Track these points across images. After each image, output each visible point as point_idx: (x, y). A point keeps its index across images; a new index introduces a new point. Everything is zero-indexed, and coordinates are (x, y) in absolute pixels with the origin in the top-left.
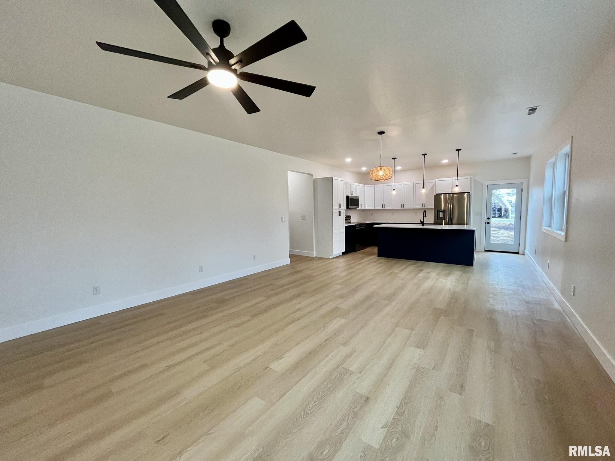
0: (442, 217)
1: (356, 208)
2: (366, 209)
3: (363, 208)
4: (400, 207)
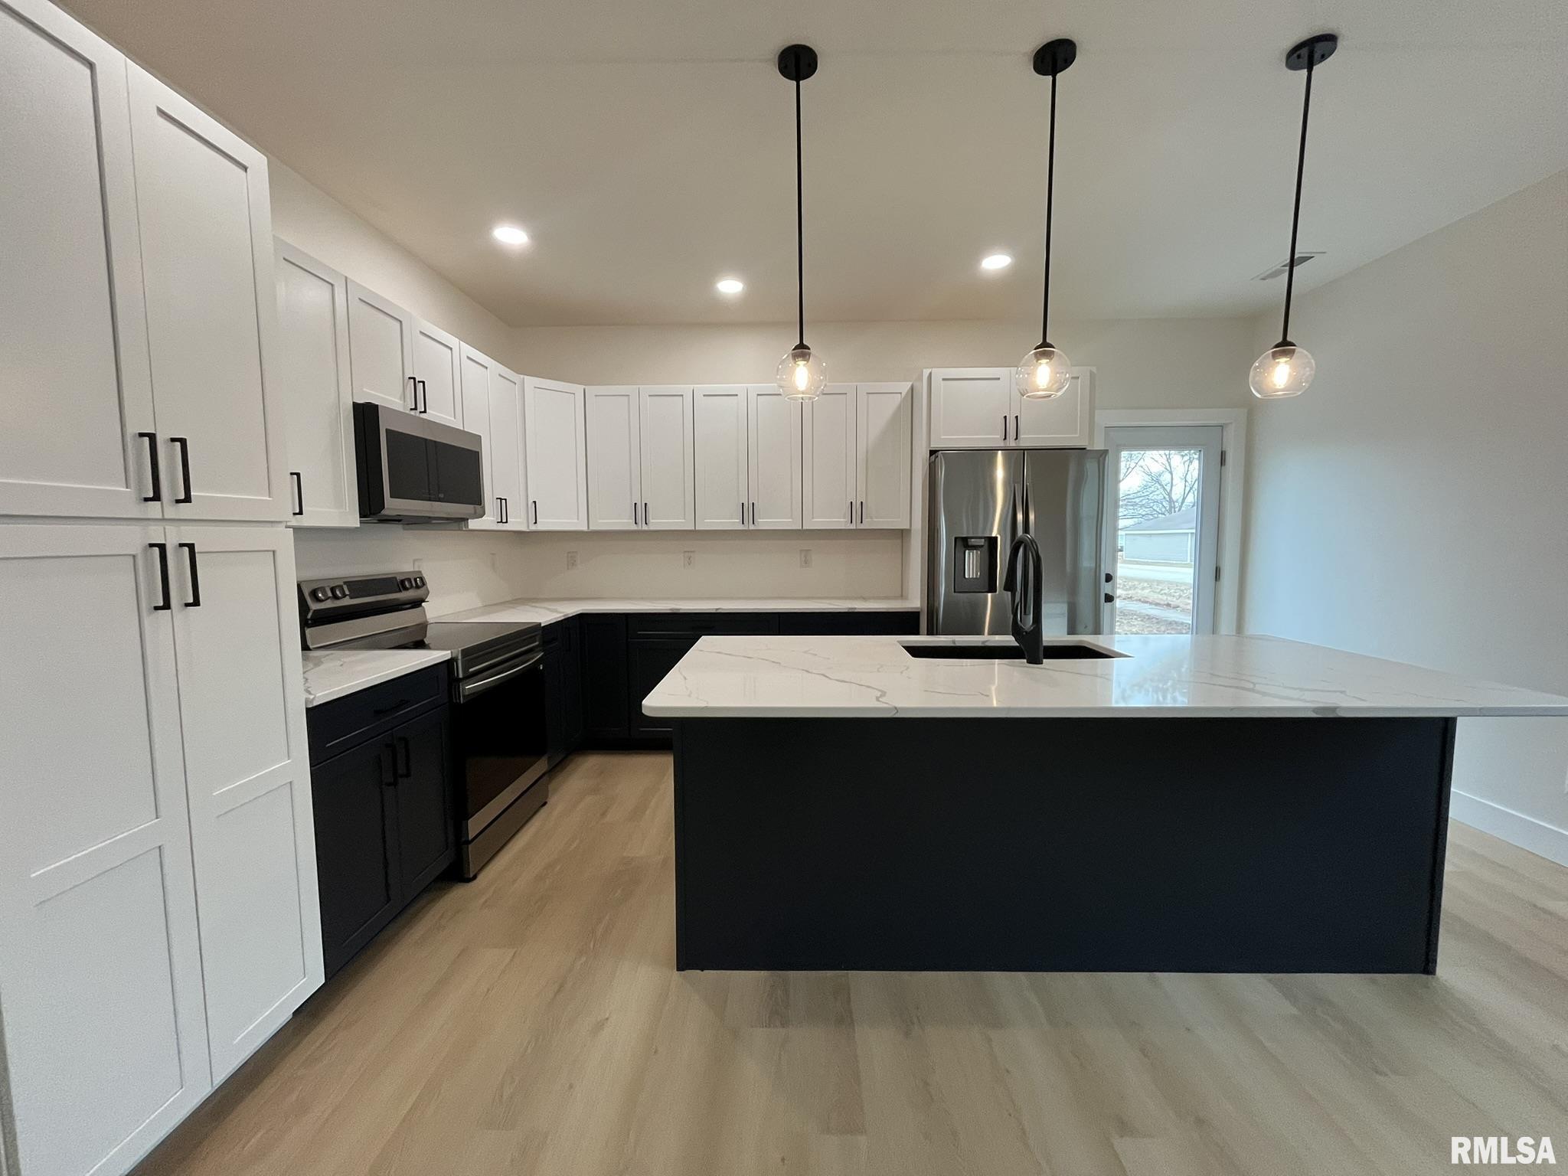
1: (465, 520)
2: (533, 528)
3: (517, 522)
4: (733, 523)
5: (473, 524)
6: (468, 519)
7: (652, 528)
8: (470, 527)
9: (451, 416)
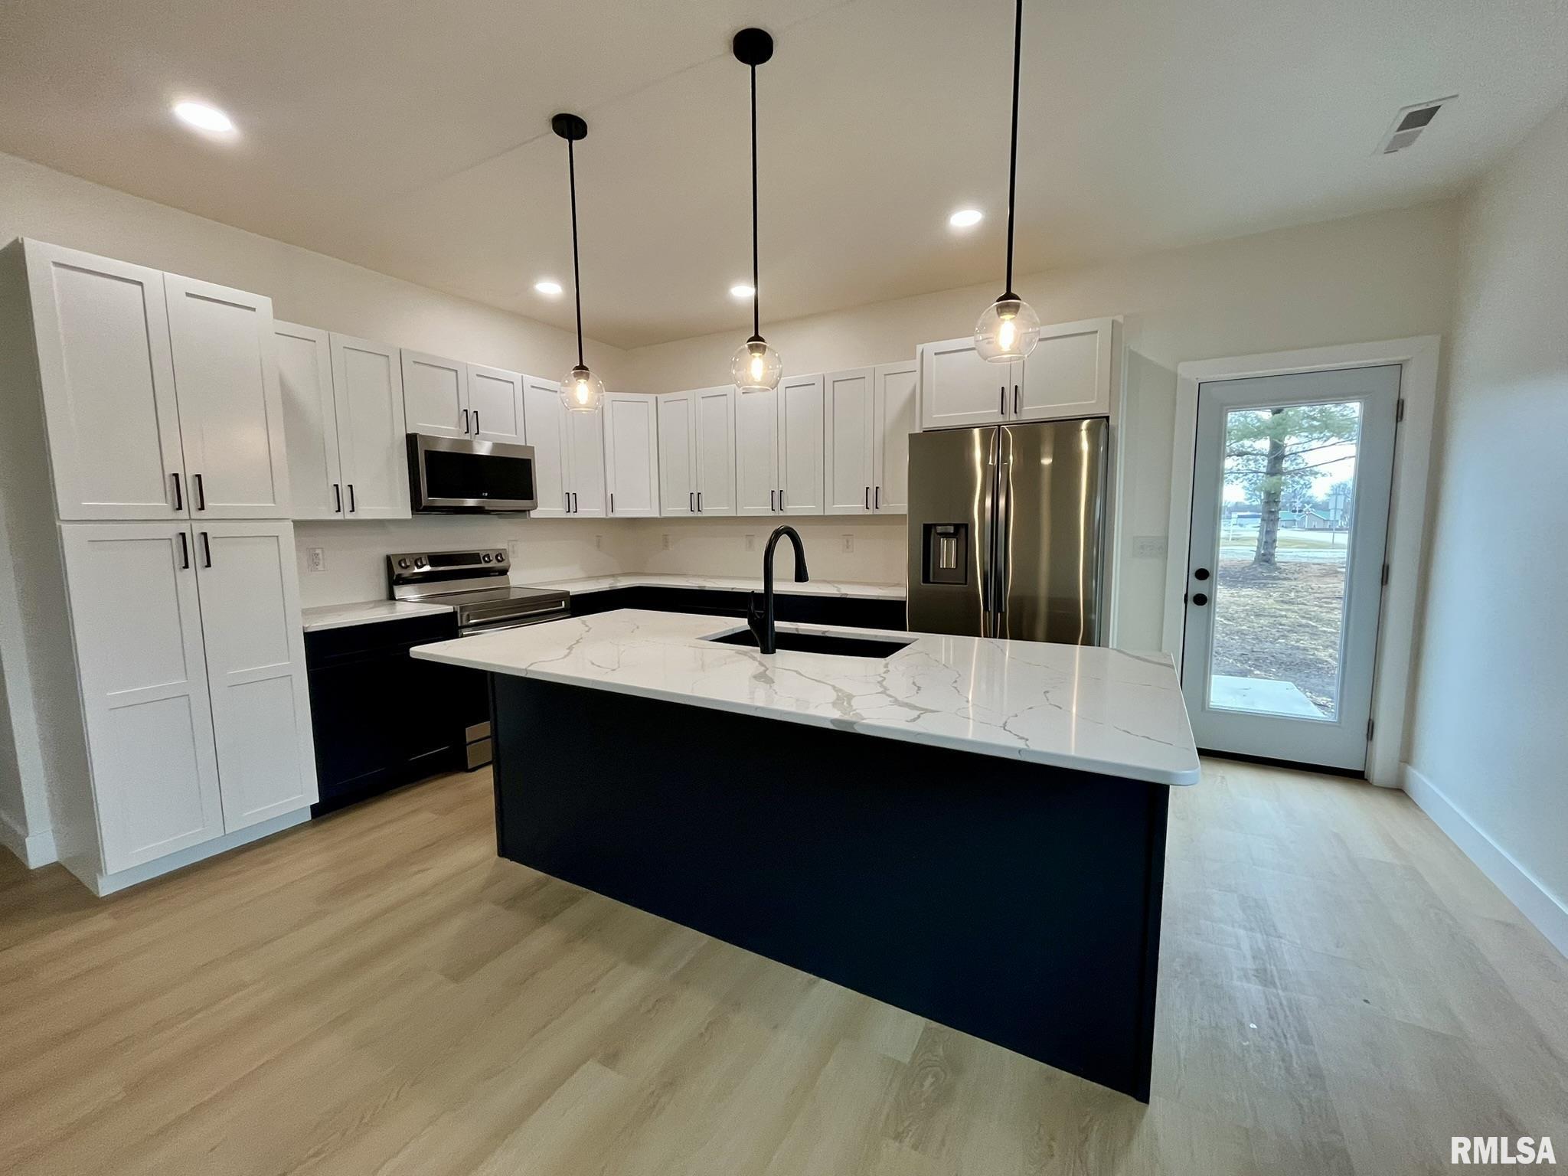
0: (948, 569)
5: (533, 514)
6: (529, 511)
7: (704, 514)
8: (532, 516)
9: (512, 434)
